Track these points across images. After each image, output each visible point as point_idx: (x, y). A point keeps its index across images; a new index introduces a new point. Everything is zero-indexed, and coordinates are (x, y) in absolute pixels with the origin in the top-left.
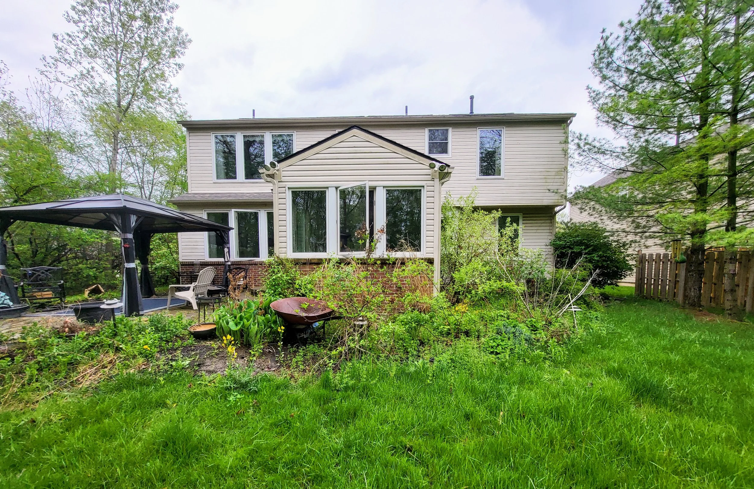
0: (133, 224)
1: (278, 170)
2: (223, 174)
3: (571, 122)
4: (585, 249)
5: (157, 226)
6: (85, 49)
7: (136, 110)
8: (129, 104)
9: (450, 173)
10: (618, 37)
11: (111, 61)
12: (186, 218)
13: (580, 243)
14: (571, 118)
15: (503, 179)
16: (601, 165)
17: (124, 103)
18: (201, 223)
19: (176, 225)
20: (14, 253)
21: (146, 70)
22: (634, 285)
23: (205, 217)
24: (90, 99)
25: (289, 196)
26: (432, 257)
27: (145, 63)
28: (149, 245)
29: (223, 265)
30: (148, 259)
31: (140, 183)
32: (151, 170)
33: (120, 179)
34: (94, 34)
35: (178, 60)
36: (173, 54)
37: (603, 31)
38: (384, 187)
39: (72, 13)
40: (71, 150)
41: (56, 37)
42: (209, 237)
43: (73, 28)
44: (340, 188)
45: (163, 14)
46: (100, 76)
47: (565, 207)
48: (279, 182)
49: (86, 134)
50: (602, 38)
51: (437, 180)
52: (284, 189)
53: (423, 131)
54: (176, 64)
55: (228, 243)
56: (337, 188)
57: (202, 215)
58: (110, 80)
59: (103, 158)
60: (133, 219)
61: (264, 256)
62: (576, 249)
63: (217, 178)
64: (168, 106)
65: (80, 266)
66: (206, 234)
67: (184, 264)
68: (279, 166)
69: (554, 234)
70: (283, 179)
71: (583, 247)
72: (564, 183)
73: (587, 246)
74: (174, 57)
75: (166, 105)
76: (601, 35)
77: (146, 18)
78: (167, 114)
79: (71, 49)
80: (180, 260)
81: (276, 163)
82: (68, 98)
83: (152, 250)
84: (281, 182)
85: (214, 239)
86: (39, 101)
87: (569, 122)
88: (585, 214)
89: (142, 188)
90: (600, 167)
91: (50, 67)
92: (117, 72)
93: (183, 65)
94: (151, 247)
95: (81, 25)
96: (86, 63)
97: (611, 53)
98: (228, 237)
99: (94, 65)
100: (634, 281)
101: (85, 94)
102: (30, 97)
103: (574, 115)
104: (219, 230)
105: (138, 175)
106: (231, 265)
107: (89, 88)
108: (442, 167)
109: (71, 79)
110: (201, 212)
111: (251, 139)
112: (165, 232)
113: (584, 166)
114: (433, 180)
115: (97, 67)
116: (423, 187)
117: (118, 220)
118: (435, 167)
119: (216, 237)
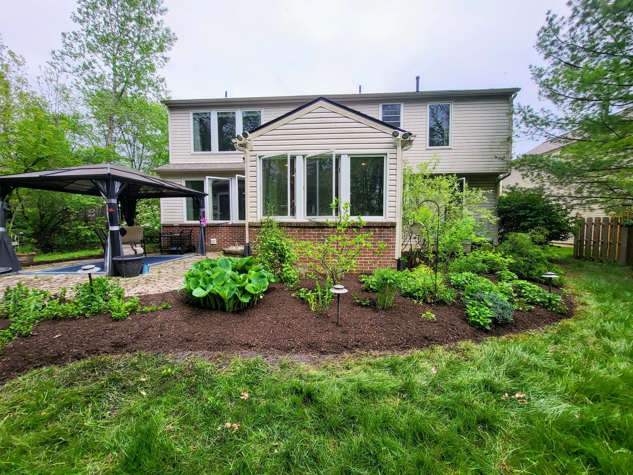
0: (117, 190)
1: (249, 140)
2: (200, 147)
3: (515, 96)
4: (529, 213)
5: (142, 192)
6: (88, 44)
7: (129, 96)
8: (123, 90)
9: (412, 141)
10: (563, 18)
11: (110, 54)
12: (166, 185)
13: (524, 207)
14: (516, 93)
15: (451, 149)
16: (547, 134)
17: (119, 90)
18: (180, 190)
19: (159, 192)
20: (25, 216)
21: (137, 62)
22: (573, 247)
23: (184, 184)
24: (91, 87)
25: (259, 164)
26: (394, 221)
27: (137, 57)
28: (135, 208)
29: (199, 227)
30: (134, 221)
31: (131, 157)
32: (141, 146)
33: (114, 153)
34: (96, 32)
35: (165, 54)
36: (161, 49)
37: (549, 13)
38: (348, 155)
39: (78, 15)
40: (74, 130)
41: (64, 35)
42: (187, 202)
43: (78, 27)
44: (307, 156)
45: (154, 17)
46: (100, 67)
47: (509, 175)
48: (250, 151)
49: (87, 115)
50: (547, 19)
51: (399, 148)
52: (255, 157)
53: (377, 106)
54: (163, 57)
55: (204, 207)
56: (304, 156)
57: (181, 183)
58: (108, 70)
59: (101, 137)
60: (117, 185)
61: (234, 219)
62: (521, 213)
63: (195, 150)
64: (155, 93)
65: (79, 227)
66: (184, 199)
67: (165, 226)
68: (250, 136)
69: (498, 198)
70: (254, 148)
71: (528, 211)
72: (509, 152)
73: (531, 210)
74: (162, 51)
75: (153, 91)
76: (546, 16)
77: (139, 19)
78: (155, 99)
79: (76, 45)
80: (162, 222)
81: (248, 133)
82: (72, 85)
83: (138, 213)
84: (252, 151)
85: (191, 204)
86: (48, 87)
87: (513, 96)
88: (527, 179)
89: (133, 161)
90: (546, 136)
91: (58, 60)
92: (114, 63)
93: (169, 58)
94: (137, 210)
95: (85, 24)
96: (88, 56)
97: (556, 31)
98: (203, 202)
99: (95, 58)
100: (573, 243)
101: (87, 83)
102: (41, 84)
103: (518, 90)
104: (196, 196)
105: (130, 150)
106: (206, 227)
107: (90, 77)
108: (405, 135)
109: (75, 69)
110: (180, 180)
111: (224, 116)
112: (149, 198)
113: (530, 136)
114: (395, 147)
115: (97, 60)
116: (386, 154)
117: (103, 186)
118: (398, 135)
119: (193, 202)
